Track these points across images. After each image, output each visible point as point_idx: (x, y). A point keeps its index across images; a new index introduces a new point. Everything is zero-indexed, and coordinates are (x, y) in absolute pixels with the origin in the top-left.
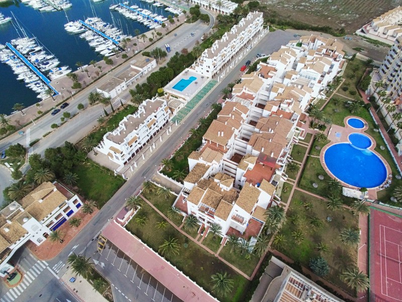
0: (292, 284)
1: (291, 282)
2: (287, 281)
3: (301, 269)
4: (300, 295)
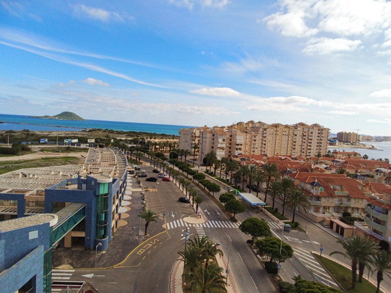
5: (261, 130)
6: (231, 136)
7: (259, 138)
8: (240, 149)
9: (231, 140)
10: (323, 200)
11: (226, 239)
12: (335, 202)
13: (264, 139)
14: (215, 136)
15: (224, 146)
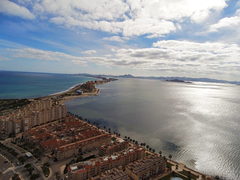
5: (36, 114)
6: (22, 121)
7: (35, 117)
8: (27, 125)
9: (22, 122)
10: (48, 150)
11: (21, 170)
13: (38, 117)
14: (14, 123)
15: (19, 126)
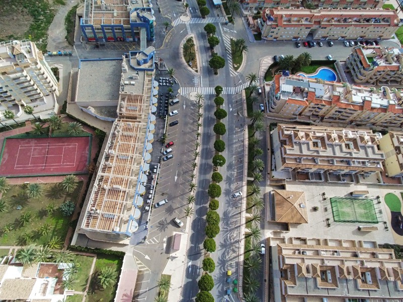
0: (90, 225)
1: (88, 226)
2: (89, 228)
3: (75, 220)
4: (95, 218)
10: (250, 4)
11: (199, 31)
12: (256, 5)
